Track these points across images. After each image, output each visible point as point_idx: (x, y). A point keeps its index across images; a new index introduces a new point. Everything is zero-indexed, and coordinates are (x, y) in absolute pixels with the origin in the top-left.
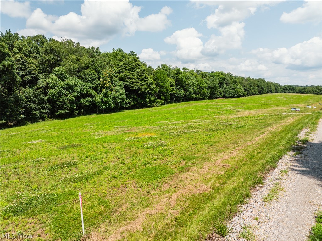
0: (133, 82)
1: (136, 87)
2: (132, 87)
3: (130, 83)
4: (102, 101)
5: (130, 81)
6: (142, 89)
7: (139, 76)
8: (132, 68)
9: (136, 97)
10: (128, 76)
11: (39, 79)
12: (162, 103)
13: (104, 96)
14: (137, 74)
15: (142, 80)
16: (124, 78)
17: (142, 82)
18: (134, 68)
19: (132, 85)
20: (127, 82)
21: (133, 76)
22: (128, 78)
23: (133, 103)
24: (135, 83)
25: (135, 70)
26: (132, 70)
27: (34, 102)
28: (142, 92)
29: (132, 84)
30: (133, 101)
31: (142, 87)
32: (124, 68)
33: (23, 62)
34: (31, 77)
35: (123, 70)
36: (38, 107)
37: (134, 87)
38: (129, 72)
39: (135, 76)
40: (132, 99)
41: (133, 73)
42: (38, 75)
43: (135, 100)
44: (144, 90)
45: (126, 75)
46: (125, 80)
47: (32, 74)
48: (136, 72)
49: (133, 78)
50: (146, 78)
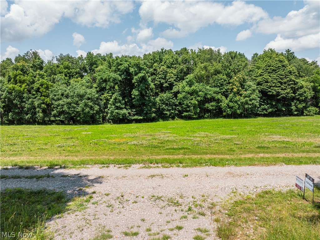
0: (271, 86)
1: (274, 92)
2: (270, 92)
3: (267, 87)
4: (228, 105)
5: (267, 85)
6: (282, 94)
7: (281, 79)
8: (274, 70)
9: (274, 103)
10: (267, 79)
11: (174, 86)
12: (316, 111)
13: (230, 101)
14: (278, 77)
15: (285, 83)
16: (262, 82)
17: (285, 86)
18: (276, 70)
19: (269, 90)
20: (264, 87)
21: (272, 79)
22: (266, 82)
23: (270, 110)
24: (273, 87)
25: (277, 73)
26: (273, 72)
27: (167, 105)
28: (283, 97)
29: (270, 88)
30: (271, 108)
31: (282, 92)
32: (265, 70)
33: (164, 73)
34: (168, 84)
35: (263, 73)
36: (169, 108)
37: (271, 91)
38: (269, 75)
39: (275, 79)
40: (269, 106)
41: (273, 76)
42: (173, 83)
43: (272, 106)
44: (286, 95)
45: (265, 78)
46: (263, 84)
47: (169, 82)
48: (278, 74)
49: (272, 82)
50: (292, 81)
